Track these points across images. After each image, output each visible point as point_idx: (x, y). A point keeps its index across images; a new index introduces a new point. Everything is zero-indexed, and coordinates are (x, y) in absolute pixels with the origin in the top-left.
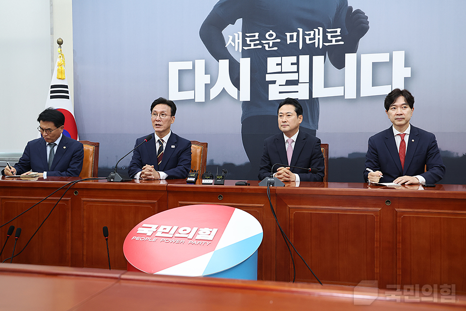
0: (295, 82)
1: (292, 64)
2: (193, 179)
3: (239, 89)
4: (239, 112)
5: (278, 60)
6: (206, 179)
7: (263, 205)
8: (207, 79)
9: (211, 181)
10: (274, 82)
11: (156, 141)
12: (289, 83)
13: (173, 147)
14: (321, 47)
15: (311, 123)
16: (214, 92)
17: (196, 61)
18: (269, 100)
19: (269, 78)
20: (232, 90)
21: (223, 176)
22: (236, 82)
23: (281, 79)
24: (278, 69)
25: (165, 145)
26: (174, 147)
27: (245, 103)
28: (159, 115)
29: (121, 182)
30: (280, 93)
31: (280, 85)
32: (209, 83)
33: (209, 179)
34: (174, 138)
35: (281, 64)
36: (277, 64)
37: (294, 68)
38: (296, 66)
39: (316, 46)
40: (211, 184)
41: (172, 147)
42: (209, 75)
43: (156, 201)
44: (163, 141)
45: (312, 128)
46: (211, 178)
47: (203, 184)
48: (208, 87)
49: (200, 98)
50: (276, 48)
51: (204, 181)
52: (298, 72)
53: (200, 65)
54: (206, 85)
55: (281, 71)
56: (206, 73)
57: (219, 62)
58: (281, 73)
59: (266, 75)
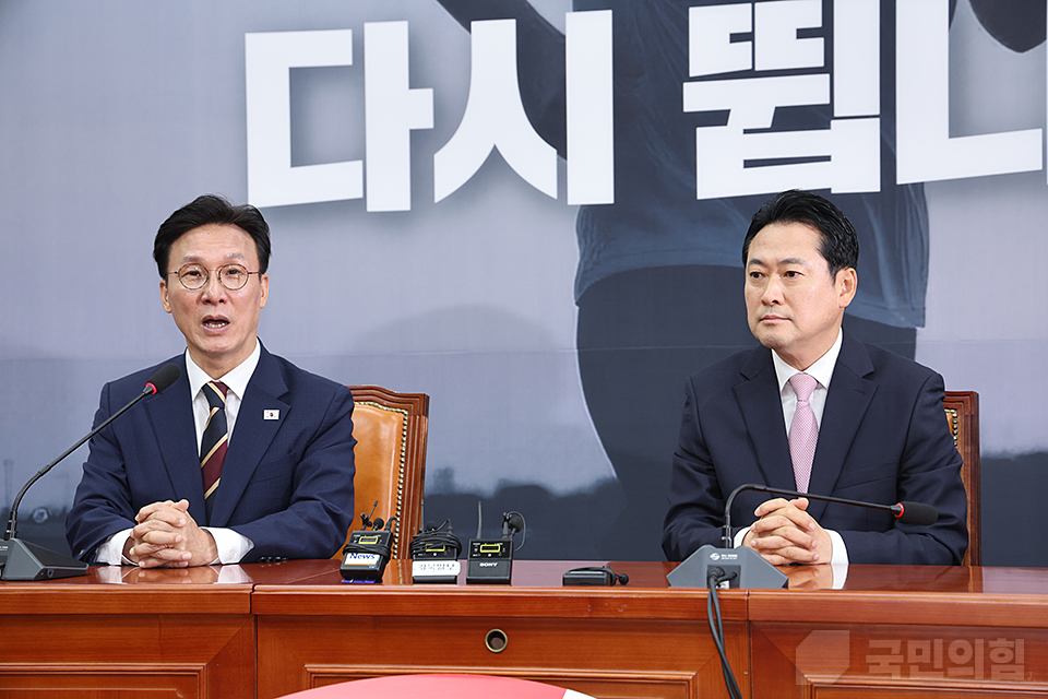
0: (816, 117)
1: (803, 34)
2: (371, 561)
3: (562, 152)
4: (564, 256)
5: (737, 17)
6: (429, 557)
7: (688, 675)
8: (420, 109)
9: (452, 568)
10: (719, 118)
11: (195, 392)
12: (789, 119)
13: (272, 415)
15: (891, 299)
16: (453, 167)
17: (371, 30)
18: (699, 198)
19: (696, 98)
20: (531, 157)
21: (506, 545)
22: (548, 116)
23: (754, 103)
24: (739, 57)
25: (233, 408)
26: (276, 414)
27: (590, 214)
28: (214, 275)
29: (39, 579)
30: (749, 164)
31: (746, 132)
32: (430, 125)
33: (440, 557)
34: (276, 378)
36: (736, 38)
37: (813, 52)
38: (820, 41)
40: (453, 581)
41: (267, 415)
42: (430, 91)
43: (200, 666)
44: (225, 388)
45: (899, 320)
46: (454, 551)
47: (416, 581)
48: (423, 145)
49: (390, 192)
51: (420, 568)
52: (828, 68)
53: (388, 45)
54: (416, 135)
55: (750, 67)
56: (415, 82)
57: (469, 29)
58: (751, 74)
59: (685, 84)
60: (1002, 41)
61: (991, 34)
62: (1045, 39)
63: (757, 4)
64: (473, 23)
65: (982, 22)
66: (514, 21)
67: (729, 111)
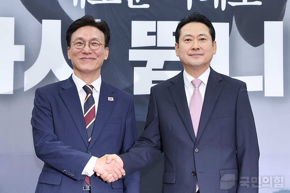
5: (150, 25)
8: (19, 53)
10: (143, 64)
12: (170, 66)
14: (223, 8)
19: (134, 56)
24: (151, 41)
28: (87, 43)
31: (153, 70)
32: (23, 60)
35: (155, 34)
36: (150, 34)
39: (216, 6)
42: (23, 46)
50: (146, 6)
54: (16, 63)
55: (155, 45)
56: (17, 42)
57: (41, 22)
58: (155, 48)
59: (129, 50)
60: (248, 42)
61: (244, 39)
62: (264, 43)
63: (158, 22)
64: (43, 20)
65: (241, 35)
66: (60, 21)
67: (147, 61)
